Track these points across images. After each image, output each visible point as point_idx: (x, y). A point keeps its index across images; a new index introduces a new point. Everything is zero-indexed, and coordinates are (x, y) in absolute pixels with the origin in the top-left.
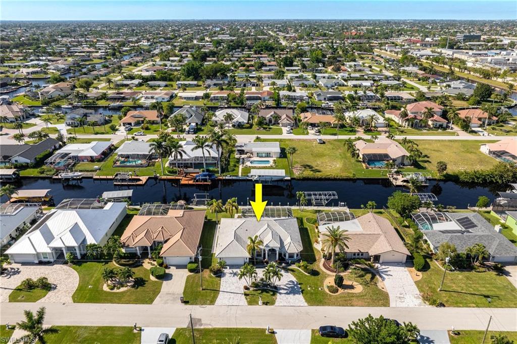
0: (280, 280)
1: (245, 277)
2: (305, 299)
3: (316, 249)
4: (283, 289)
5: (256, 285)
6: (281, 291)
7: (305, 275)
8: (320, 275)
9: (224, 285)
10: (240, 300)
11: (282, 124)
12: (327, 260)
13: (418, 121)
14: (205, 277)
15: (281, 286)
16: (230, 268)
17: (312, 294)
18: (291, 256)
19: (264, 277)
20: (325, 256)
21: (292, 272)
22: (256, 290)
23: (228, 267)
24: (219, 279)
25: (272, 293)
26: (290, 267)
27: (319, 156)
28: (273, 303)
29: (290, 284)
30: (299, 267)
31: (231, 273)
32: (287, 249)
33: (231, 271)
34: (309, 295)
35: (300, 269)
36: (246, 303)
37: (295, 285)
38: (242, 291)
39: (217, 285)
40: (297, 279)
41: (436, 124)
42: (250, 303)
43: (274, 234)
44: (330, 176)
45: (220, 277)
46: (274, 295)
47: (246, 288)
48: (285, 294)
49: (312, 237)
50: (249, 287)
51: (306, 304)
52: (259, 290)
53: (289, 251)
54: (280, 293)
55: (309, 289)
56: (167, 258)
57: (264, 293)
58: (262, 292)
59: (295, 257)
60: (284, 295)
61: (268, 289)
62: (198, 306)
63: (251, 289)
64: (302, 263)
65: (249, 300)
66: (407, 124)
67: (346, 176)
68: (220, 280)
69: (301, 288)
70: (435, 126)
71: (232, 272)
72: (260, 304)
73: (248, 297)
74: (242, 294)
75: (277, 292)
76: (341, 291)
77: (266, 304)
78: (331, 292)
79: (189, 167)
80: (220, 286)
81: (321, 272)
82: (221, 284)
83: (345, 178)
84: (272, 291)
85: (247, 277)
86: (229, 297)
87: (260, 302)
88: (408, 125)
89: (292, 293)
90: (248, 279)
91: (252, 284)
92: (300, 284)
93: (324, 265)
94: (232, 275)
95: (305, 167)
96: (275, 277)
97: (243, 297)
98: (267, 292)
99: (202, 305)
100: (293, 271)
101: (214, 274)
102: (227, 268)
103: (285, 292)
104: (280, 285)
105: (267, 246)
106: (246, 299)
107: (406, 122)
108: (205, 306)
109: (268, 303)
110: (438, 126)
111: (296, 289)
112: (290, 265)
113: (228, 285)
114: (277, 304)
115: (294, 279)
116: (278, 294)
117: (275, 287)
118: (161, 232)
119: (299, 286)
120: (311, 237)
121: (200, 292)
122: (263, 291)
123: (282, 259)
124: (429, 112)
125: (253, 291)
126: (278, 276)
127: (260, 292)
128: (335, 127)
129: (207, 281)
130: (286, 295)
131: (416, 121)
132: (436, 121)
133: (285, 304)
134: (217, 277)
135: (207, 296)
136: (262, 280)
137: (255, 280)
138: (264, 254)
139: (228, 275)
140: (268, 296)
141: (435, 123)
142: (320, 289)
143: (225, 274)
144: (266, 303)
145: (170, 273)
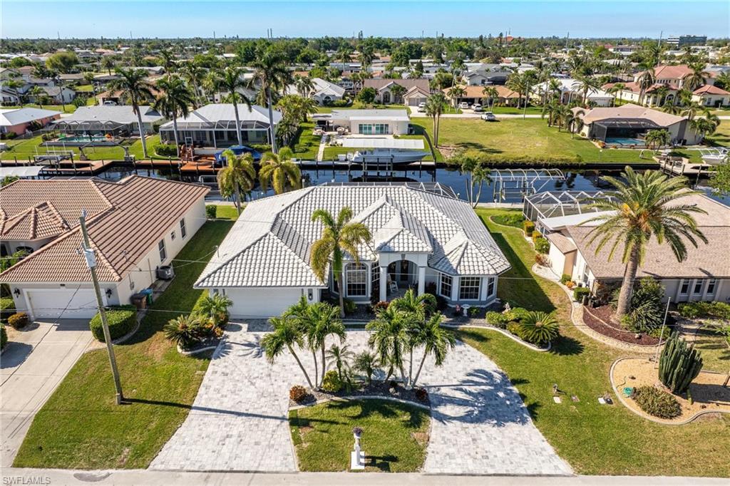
0: (439, 362)
1: (295, 346)
2: (554, 441)
3: (546, 281)
4: (452, 401)
5: (340, 387)
6: (442, 410)
7: (529, 350)
8: (585, 352)
9: (215, 385)
10: (270, 446)
11: (410, 100)
12: (595, 306)
13: (674, 93)
14: (151, 359)
15: (444, 391)
16: (249, 330)
17: (575, 420)
18: (470, 287)
19: (375, 352)
20: (581, 295)
21: (477, 344)
22: (343, 405)
23: (245, 326)
24: (200, 362)
25: (407, 417)
26: (467, 327)
27: (493, 134)
28: (412, 460)
29: (477, 384)
30: (504, 325)
31: (250, 345)
32: (454, 264)
33: (251, 337)
34: (563, 423)
35: (506, 333)
36: (293, 462)
37: (498, 387)
38: (285, 406)
39: (187, 382)
40: (500, 364)
41: (710, 99)
42: (312, 460)
43: (409, 223)
44: (525, 160)
45: (207, 356)
46: (416, 422)
47: (301, 397)
48: (462, 419)
49: (522, 253)
50: (311, 392)
51: (563, 466)
52: (354, 403)
53: (463, 271)
54: (442, 418)
55: (557, 400)
56: (25, 291)
57: (376, 417)
58: (365, 414)
59: (484, 295)
60: (458, 423)
61: (388, 402)
62: (73, 472)
63: (322, 400)
64: (509, 313)
65: (305, 445)
66: (651, 100)
67: (562, 160)
68: (205, 369)
69: (523, 397)
70: (706, 103)
71: (253, 340)
72: (354, 465)
73: (304, 432)
74: (283, 419)
75: (428, 413)
76: (691, 409)
77: (384, 467)
78: (652, 413)
79: (208, 146)
80: (196, 391)
81: (585, 343)
82: (205, 381)
83: (560, 162)
84: (406, 408)
85: (301, 345)
86: (225, 431)
87: (354, 455)
88: (654, 103)
89: (491, 417)
90: (305, 355)
91: (325, 381)
92: (514, 382)
93: (587, 320)
94: (255, 350)
95: (465, 147)
96: (420, 351)
97: (285, 430)
98: (387, 413)
99: (93, 466)
100: (479, 338)
101: (185, 347)
102: (240, 328)
103: (461, 411)
104: (439, 387)
105: (384, 249)
106: (297, 441)
107: (649, 97)
108: (104, 472)
109: (394, 459)
110: (712, 104)
111: (502, 402)
112: (466, 320)
113: (229, 385)
114: (431, 465)
115: (490, 366)
116: (434, 422)
117: (421, 394)
118: (32, 215)
119: (515, 389)
120: (516, 251)
121: (107, 411)
122: (369, 408)
123: (438, 300)
124: (696, 74)
125: (330, 406)
126: (431, 346)
127: (357, 410)
128: (513, 106)
129: (154, 370)
130: (471, 426)
131: (670, 92)
132: (710, 93)
133: (471, 467)
134: (194, 356)
135: (127, 429)
136: (365, 362)
137: (339, 365)
138: (376, 285)
139: (236, 351)
140: (390, 431)
141: (708, 97)
142: (602, 401)
143: (226, 348)
144: (382, 463)
145: (28, 343)
